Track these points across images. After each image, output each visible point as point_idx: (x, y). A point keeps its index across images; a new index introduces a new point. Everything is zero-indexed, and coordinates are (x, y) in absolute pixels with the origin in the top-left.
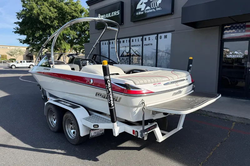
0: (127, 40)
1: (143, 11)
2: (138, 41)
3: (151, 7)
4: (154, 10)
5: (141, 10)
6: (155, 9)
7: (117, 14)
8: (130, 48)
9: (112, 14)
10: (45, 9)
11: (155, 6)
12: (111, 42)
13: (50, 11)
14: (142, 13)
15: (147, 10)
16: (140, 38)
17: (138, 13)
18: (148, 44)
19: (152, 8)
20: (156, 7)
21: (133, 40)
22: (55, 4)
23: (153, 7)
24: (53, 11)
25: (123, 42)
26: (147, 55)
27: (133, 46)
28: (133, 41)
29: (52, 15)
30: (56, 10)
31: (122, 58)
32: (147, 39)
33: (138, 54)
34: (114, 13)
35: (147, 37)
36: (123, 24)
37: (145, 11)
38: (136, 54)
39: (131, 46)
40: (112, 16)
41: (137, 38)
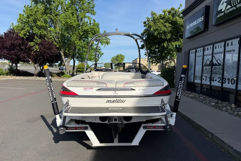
0: (210, 47)
1: (224, 11)
2: (221, 47)
3: (231, 6)
4: (234, 8)
5: (222, 11)
6: (236, 6)
7: (202, 20)
8: (213, 56)
9: (198, 21)
10: (159, 25)
11: (235, 3)
12: (198, 51)
13: (165, 26)
14: (223, 14)
15: (227, 10)
16: (223, 44)
17: (219, 15)
18: (230, 51)
19: (233, 6)
20: (237, 3)
21: (216, 46)
22: (170, 20)
23: (233, 4)
24: (167, 26)
25: (208, 49)
26: (229, 65)
27: (215, 54)
28: (216, 48)
29: (166, 30)
30: (170, 25)
31: (205, 67)
32: (230, 44)
33: (220, 63)
34: (199, 20)
35: (230, 42)
36: (208, 30)
37: (225, 11)
38: (218, 63)
39: (214, 54)
40: (198, 23)
41: (220, 44)
